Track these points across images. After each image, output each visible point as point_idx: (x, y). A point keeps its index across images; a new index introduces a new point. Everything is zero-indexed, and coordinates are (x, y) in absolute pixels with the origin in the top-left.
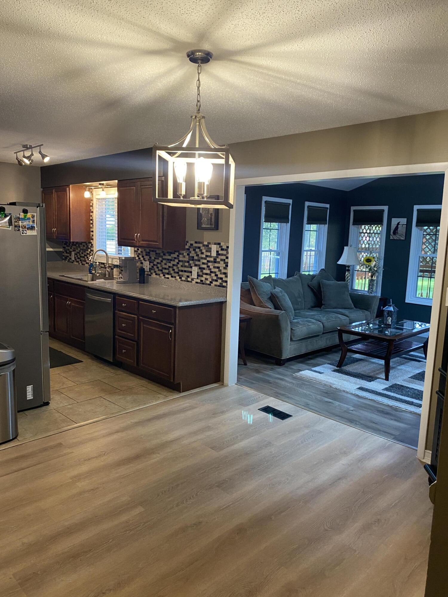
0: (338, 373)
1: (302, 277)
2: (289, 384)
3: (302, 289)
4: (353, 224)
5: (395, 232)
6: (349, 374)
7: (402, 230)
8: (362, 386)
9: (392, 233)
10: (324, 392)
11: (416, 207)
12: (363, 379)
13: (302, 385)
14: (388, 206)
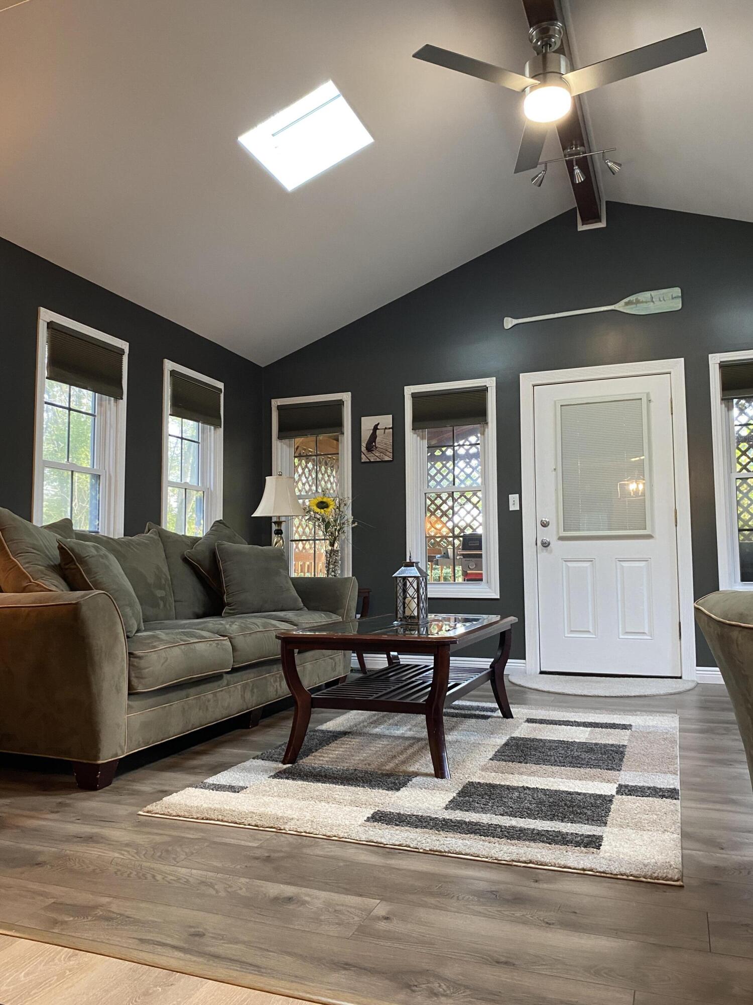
0: (293, 779)
1: (166, 538)
2: (117, 855)
3: (167, 568)
4: (280, 437)
5: (371, 447)
6: (326, 776)
7: (384, 440)
8: (382, 810)
9: (363, 449)
10: (257, 858)
11: (409, 390)
12: (372, 786)
13: (170, 848)
14: (350, 393)
